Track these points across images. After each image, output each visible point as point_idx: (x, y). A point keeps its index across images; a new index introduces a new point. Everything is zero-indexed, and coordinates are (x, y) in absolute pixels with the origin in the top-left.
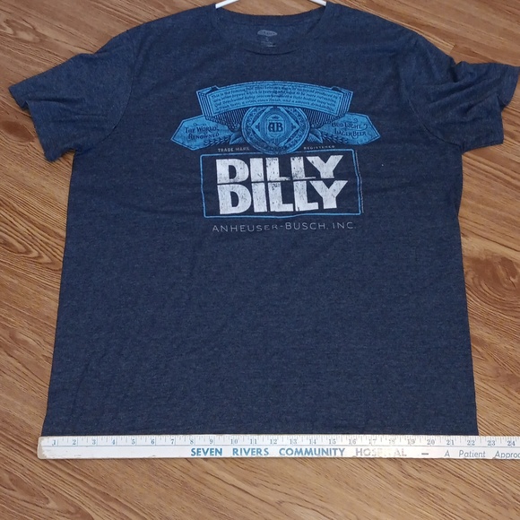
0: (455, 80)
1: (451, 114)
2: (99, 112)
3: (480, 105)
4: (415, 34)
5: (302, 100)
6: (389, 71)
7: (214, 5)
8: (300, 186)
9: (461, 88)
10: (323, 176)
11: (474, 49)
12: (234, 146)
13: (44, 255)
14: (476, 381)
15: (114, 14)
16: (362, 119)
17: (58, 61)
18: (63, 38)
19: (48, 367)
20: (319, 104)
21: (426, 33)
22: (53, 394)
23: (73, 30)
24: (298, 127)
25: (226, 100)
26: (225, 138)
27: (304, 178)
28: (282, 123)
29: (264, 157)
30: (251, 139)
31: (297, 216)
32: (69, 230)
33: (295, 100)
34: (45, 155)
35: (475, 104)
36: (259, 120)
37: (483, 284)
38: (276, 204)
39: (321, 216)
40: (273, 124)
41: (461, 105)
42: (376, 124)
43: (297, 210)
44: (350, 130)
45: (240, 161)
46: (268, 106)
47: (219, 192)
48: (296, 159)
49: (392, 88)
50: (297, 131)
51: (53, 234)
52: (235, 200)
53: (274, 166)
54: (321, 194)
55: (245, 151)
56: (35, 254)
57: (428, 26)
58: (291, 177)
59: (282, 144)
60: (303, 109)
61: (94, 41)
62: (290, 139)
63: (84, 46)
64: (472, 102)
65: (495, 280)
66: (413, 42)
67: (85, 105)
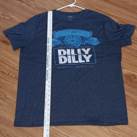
0: (119, 29)
1: (118, 38)
2: (27, 38)
3: (126, 35)
4: (108, 17)
5: (79, 34)
6: (102, 26)
7: (56, 10)
8: (80, 56)
9: (120, 31)
10: (86, 54)
11: (123, 21)
12: (63, 46)
13: (13, 75)
14: (127, 106)
15: (30, 12)
16: (95, 39)
17: (16, 24)
18: (17, 18)
19: (15, 104)
20: (84, 35)
21: (111, 17)
22: (17, 112)
23: (19, 16)
24: (79, 41)
25: (60, 34)
26: (60, 44)
27: (81, 54)
28: (75, 40)
29: (70, 49)
30: (67, 44)
31: (79, 64)
32: (20, 68)
33: (78, 34)
34: (13, 49)
35: (124, 35)
36: (69, 39)
37: (128, 81)
38: (74, 61)
39: (85, 64)
40: (72, 40)
41: (121, 35)
42: (99, 40)
43: (79, 62)
44: (92, 42)
45: (64, 50)
46: (71, 36)
47: (59, 58)
48: (79, 49)
49: (103, 31)
50: (79, 42)
51: (16, 70)
52: (63, 60)
53: (73, 51)
54: (85, 58)
55: (65, 47)
56: (11, 75)
57: (111, 15)
58: (78, 54)
59: (75, 45)
60: (80, 36)
61: (25, 19)
62: (77, 44)
63: (22, 20)
64: (124, 34)
65: (131, 80)
66: (108, 19)
67: (23, 36)
